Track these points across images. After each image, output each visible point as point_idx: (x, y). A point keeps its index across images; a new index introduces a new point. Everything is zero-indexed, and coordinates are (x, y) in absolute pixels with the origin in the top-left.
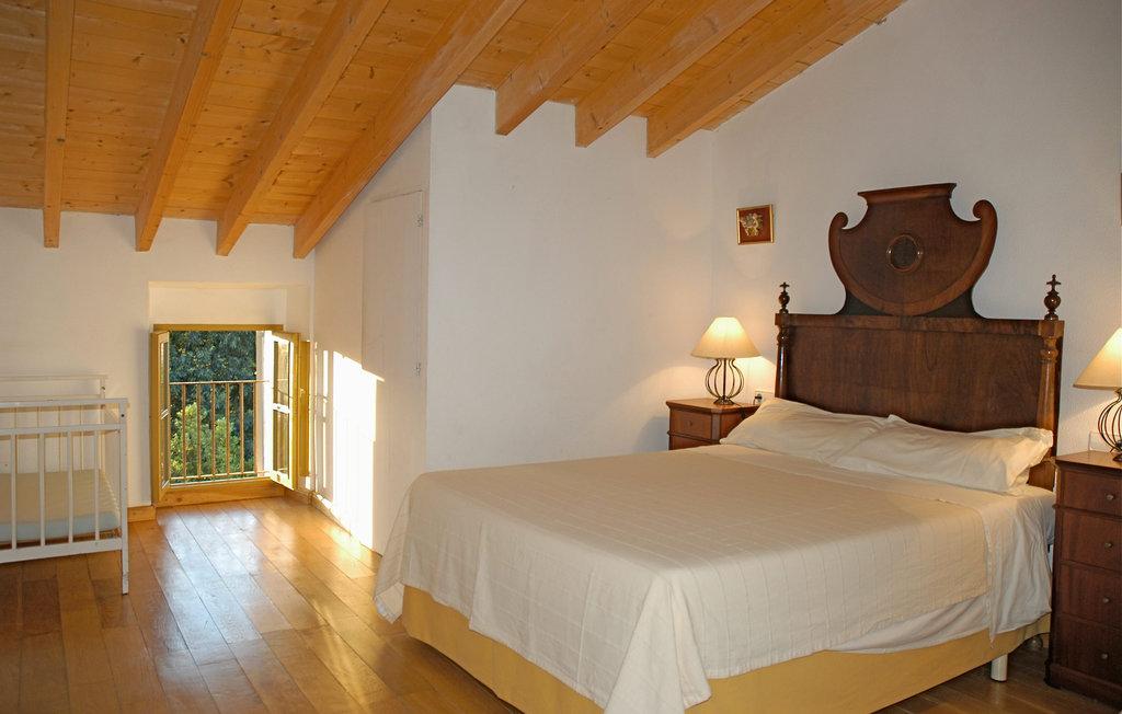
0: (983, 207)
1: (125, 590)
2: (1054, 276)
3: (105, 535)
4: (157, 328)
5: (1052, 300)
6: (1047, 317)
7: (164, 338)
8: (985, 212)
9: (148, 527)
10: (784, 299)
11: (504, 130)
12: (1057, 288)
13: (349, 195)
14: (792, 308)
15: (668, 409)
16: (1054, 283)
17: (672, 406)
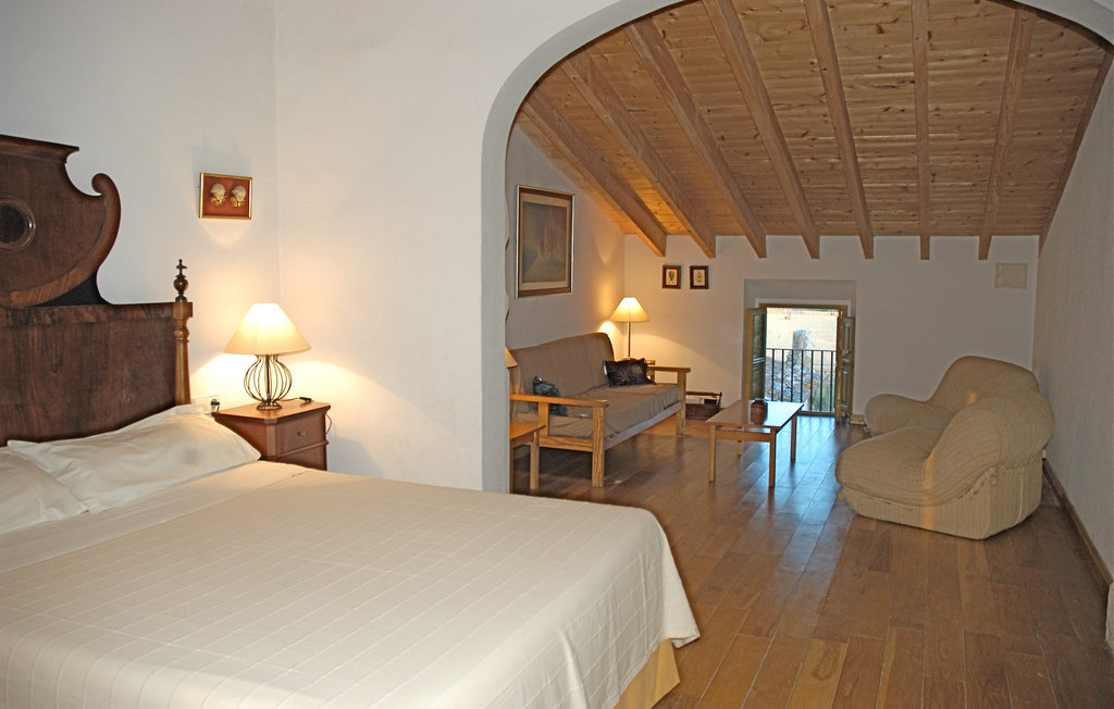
0: (101, 181)
2: (181, 261)
5: (181, 284)
6: (177, 299)
8: (104, 185)
12: (184, 272)
16: (181, 267)
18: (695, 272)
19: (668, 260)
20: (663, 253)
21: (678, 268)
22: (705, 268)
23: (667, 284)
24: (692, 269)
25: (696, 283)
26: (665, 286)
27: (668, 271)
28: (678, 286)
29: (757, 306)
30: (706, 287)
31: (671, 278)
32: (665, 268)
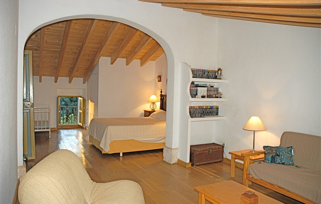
1: (50, 137)
3: (47, 129)
4: (59, 96)
7: (60, 98)
9: (56, 131)
10: (161, 92)
11: (112, 64)
13: (89, 74)
14: (163, 94)
15: (144, 112)
17: (145, 111)
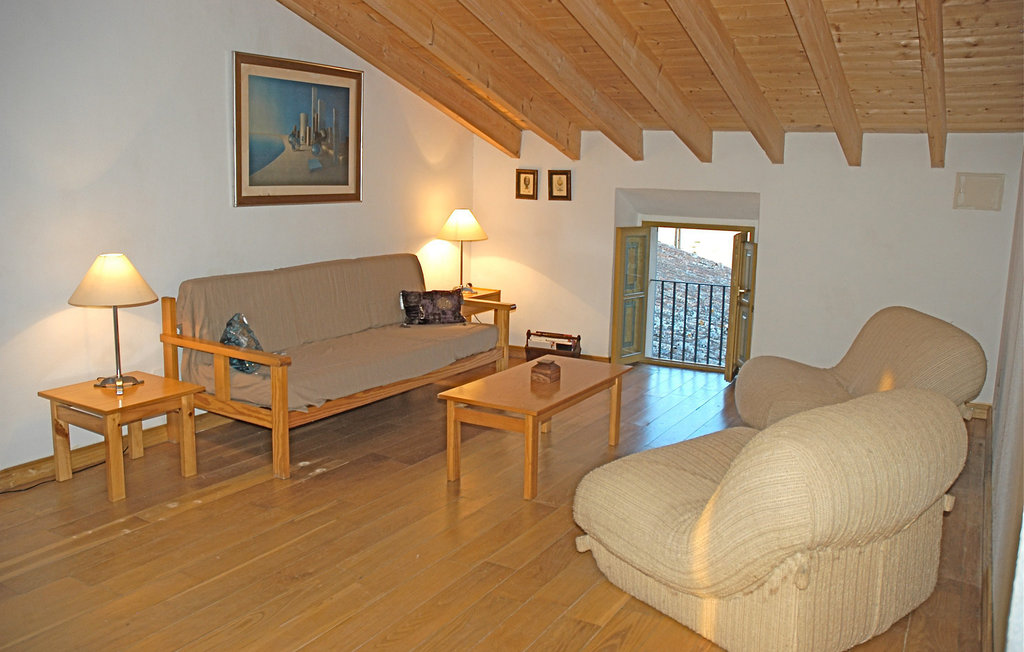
18: (555, 178)
19: (524, 162)
20: (517, 154)
21: (535, 173)
22: (567, 173)
23: (522, 193)
24: (551, 173)
25: (555, 193)
26: (519, 196)
27: (523, 176)
28: (534, 197)
29: (639, 224)
30: (568, 197)
31: (526, 185)
32: (519, 173)
